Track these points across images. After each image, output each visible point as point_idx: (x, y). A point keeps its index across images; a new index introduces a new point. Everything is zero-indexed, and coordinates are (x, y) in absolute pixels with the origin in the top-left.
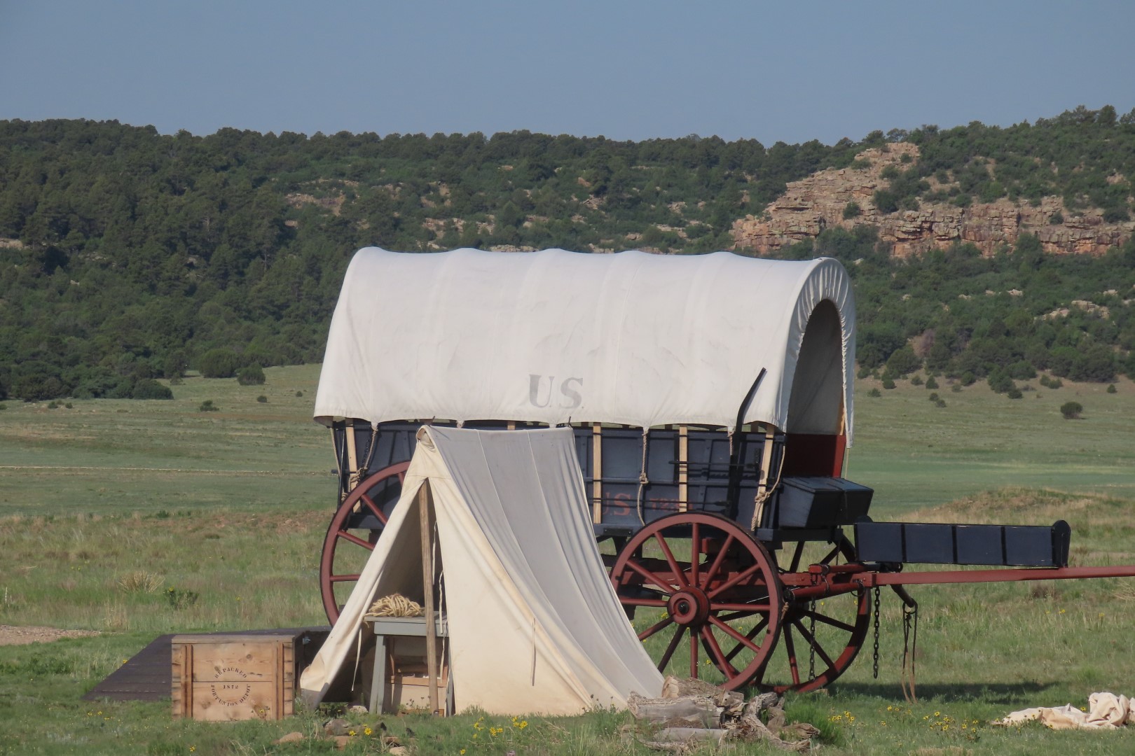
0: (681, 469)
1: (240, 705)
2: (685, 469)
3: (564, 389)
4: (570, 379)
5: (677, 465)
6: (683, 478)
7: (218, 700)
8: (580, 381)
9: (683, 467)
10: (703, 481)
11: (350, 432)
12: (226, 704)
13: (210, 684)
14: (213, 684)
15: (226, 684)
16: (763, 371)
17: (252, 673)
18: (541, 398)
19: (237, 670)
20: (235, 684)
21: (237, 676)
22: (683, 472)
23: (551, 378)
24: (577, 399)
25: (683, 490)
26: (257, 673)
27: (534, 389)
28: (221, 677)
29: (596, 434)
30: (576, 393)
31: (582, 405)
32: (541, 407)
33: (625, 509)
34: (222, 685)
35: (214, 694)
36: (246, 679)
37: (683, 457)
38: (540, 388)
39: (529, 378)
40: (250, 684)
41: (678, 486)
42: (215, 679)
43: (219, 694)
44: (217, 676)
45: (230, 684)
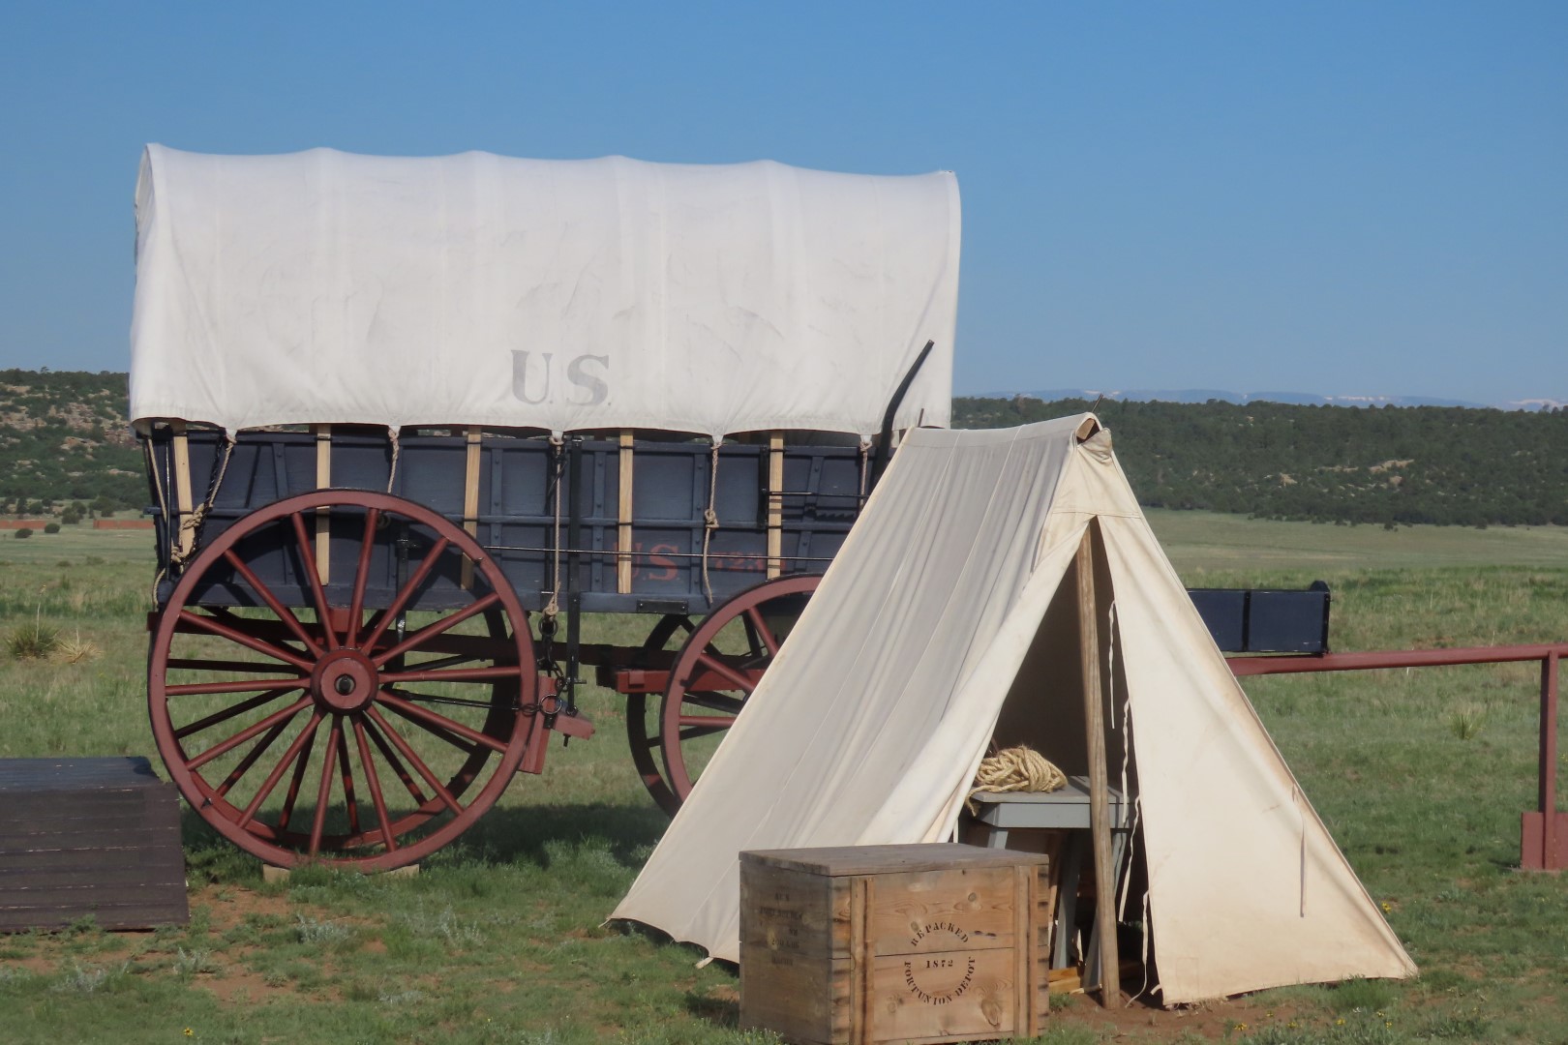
0: (772, 506)
1: (957, 1001)
2: (779, 506)
3: (575, 375)
4: (581, 358)
5: (764, 498)
6: (775, 519)
7: (916, 994)
8: (604, 360)
9: (774, 501)
10: (808, 523)
11: (181, 445)
12: (932, 1001)
13: (902, 960)
14: (908, 959)
15: (932, 958)
16: (930, 346)
17: (978, 932)
18: (532, 389)
19: (951, 928)
20: (948, 957)
21: (951, 939)
22: (775, 511)
23: (547, 357)
24: (600, 391)
25: (775, 539)
26: (985, 931)
27: (519, 374)
28: (922, 945)
29: (626, 448)
30: (597, 379)
31: (608, 400)
32: (533, 403)
33: (669, 571)
34: (922, 960)
35: (910, 981)
36: (969, 944)
37: (776, 484)
38: (528, 372)
39: (511, 356)
40: (974, 956)
41: (766, 532)
42: (913, 949)
43: (918, 980)
44: (914, 942)
45: (939, 958)
